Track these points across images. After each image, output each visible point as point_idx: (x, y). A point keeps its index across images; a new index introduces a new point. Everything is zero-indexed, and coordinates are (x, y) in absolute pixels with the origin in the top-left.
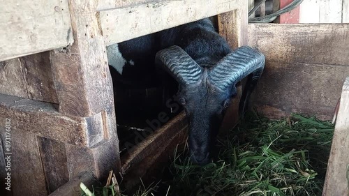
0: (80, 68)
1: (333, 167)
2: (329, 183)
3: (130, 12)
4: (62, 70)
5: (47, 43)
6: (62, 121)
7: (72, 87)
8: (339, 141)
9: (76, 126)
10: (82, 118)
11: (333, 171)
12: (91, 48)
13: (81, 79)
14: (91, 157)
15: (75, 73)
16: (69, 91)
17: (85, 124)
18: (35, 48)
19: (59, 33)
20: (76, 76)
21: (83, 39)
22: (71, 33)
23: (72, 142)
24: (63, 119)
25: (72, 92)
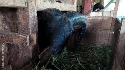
0: (28, 16)
1: (119, 47)
2: (117, 53)
3: (45, 2)
4: (21, 17)
5: (19, 4)
6: (19, 37)
7: (24, 23)
8: (121, 37)
9: (24, 38)
10: (27, 35)
11: (119, 48)
12: (33, 10)
13: (29, 20)
14: (29, 50)
15: (26, 18)
16: (23, 25)
17: (28, 37)
18: (15, 4)
19: (23, 1)
20: (26, 19)
21: (30, 6)
22: (26, 3)
23: (22, 44)
24: (19, 36)
25: (24, 25)
